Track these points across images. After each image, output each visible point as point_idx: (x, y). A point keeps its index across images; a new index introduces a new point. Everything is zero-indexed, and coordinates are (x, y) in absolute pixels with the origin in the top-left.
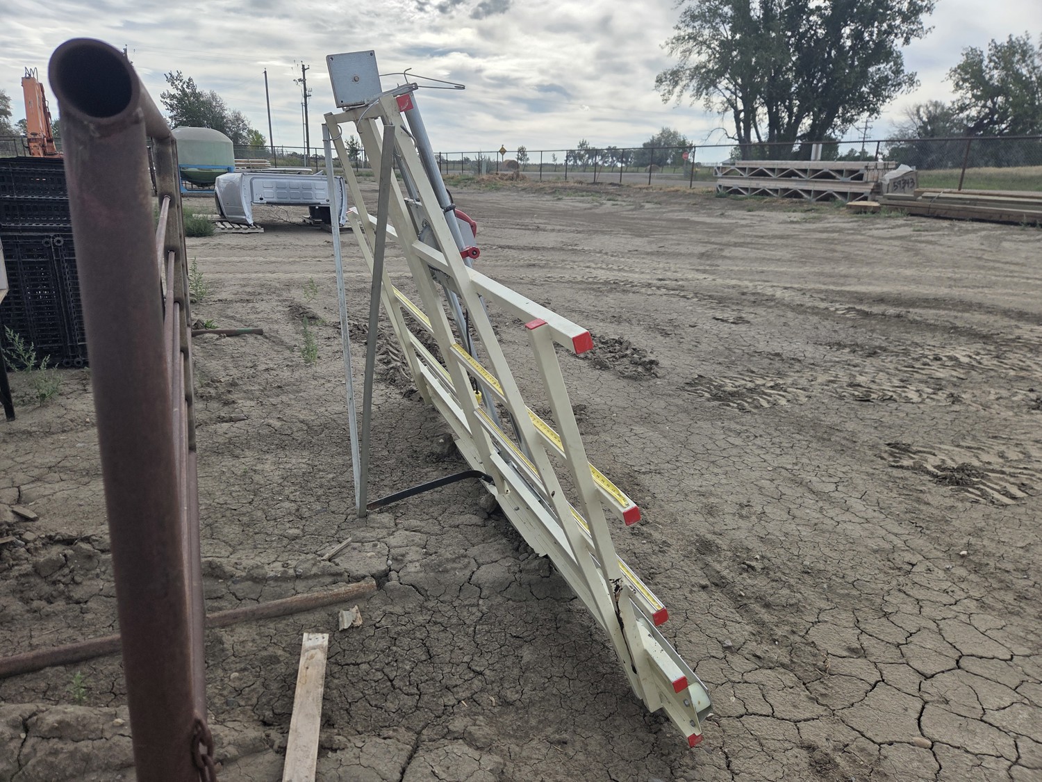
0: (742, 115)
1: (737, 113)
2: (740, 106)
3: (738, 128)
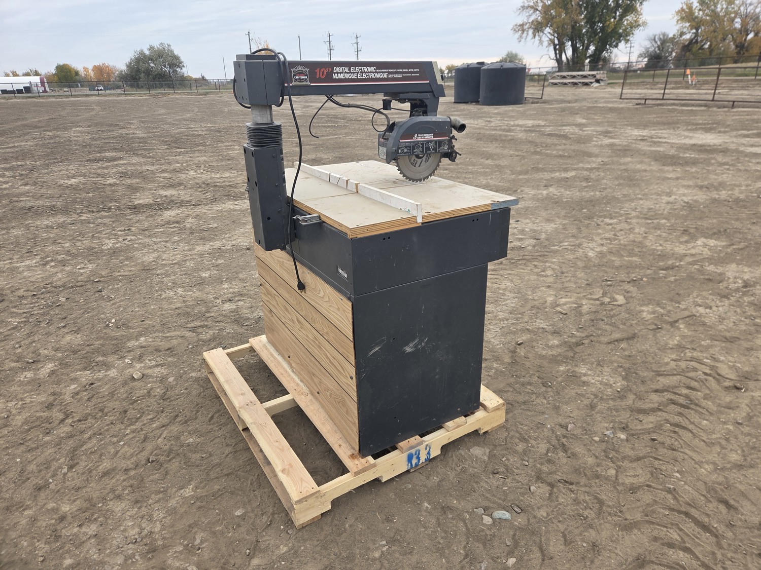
0: (557, 47)
1: (555, 46)
2: (556, 42)
3: (556, 54)
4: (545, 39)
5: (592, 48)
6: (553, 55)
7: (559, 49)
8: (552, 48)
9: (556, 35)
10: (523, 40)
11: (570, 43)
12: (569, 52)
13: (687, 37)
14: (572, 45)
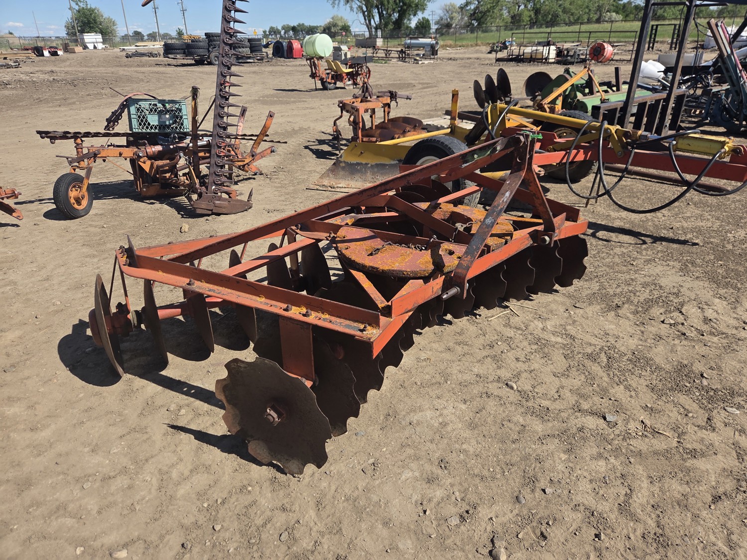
0: (366, 13)
1: (364, 13)
2: (365, 9)
3: (365, 19)
4: (355, 6)
5: (396, 15)
6: (363, 20)
7: (368, 16)
8: (361, 15)
9: (364, 3)
10: (336, 6)
11: (376, 10)
12: (377, 18)
13: (473, 7)
14: (379, 12)
